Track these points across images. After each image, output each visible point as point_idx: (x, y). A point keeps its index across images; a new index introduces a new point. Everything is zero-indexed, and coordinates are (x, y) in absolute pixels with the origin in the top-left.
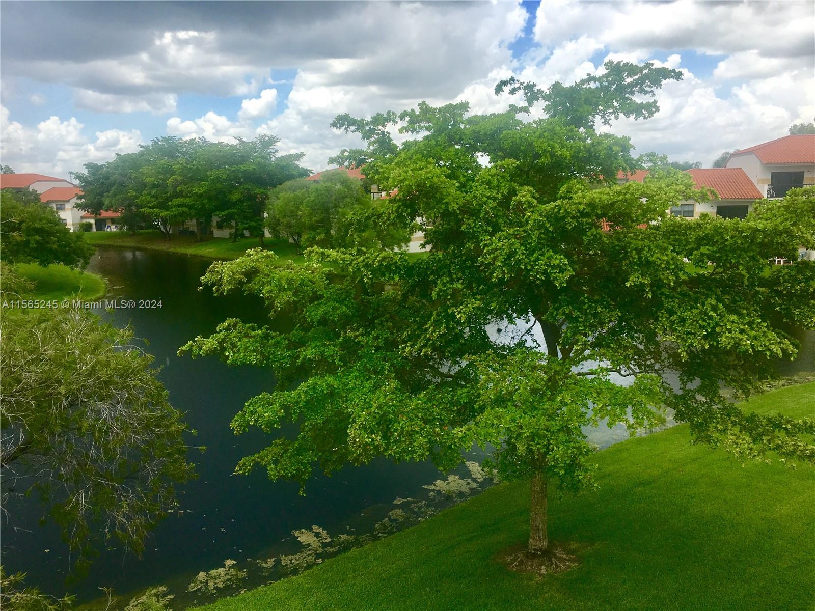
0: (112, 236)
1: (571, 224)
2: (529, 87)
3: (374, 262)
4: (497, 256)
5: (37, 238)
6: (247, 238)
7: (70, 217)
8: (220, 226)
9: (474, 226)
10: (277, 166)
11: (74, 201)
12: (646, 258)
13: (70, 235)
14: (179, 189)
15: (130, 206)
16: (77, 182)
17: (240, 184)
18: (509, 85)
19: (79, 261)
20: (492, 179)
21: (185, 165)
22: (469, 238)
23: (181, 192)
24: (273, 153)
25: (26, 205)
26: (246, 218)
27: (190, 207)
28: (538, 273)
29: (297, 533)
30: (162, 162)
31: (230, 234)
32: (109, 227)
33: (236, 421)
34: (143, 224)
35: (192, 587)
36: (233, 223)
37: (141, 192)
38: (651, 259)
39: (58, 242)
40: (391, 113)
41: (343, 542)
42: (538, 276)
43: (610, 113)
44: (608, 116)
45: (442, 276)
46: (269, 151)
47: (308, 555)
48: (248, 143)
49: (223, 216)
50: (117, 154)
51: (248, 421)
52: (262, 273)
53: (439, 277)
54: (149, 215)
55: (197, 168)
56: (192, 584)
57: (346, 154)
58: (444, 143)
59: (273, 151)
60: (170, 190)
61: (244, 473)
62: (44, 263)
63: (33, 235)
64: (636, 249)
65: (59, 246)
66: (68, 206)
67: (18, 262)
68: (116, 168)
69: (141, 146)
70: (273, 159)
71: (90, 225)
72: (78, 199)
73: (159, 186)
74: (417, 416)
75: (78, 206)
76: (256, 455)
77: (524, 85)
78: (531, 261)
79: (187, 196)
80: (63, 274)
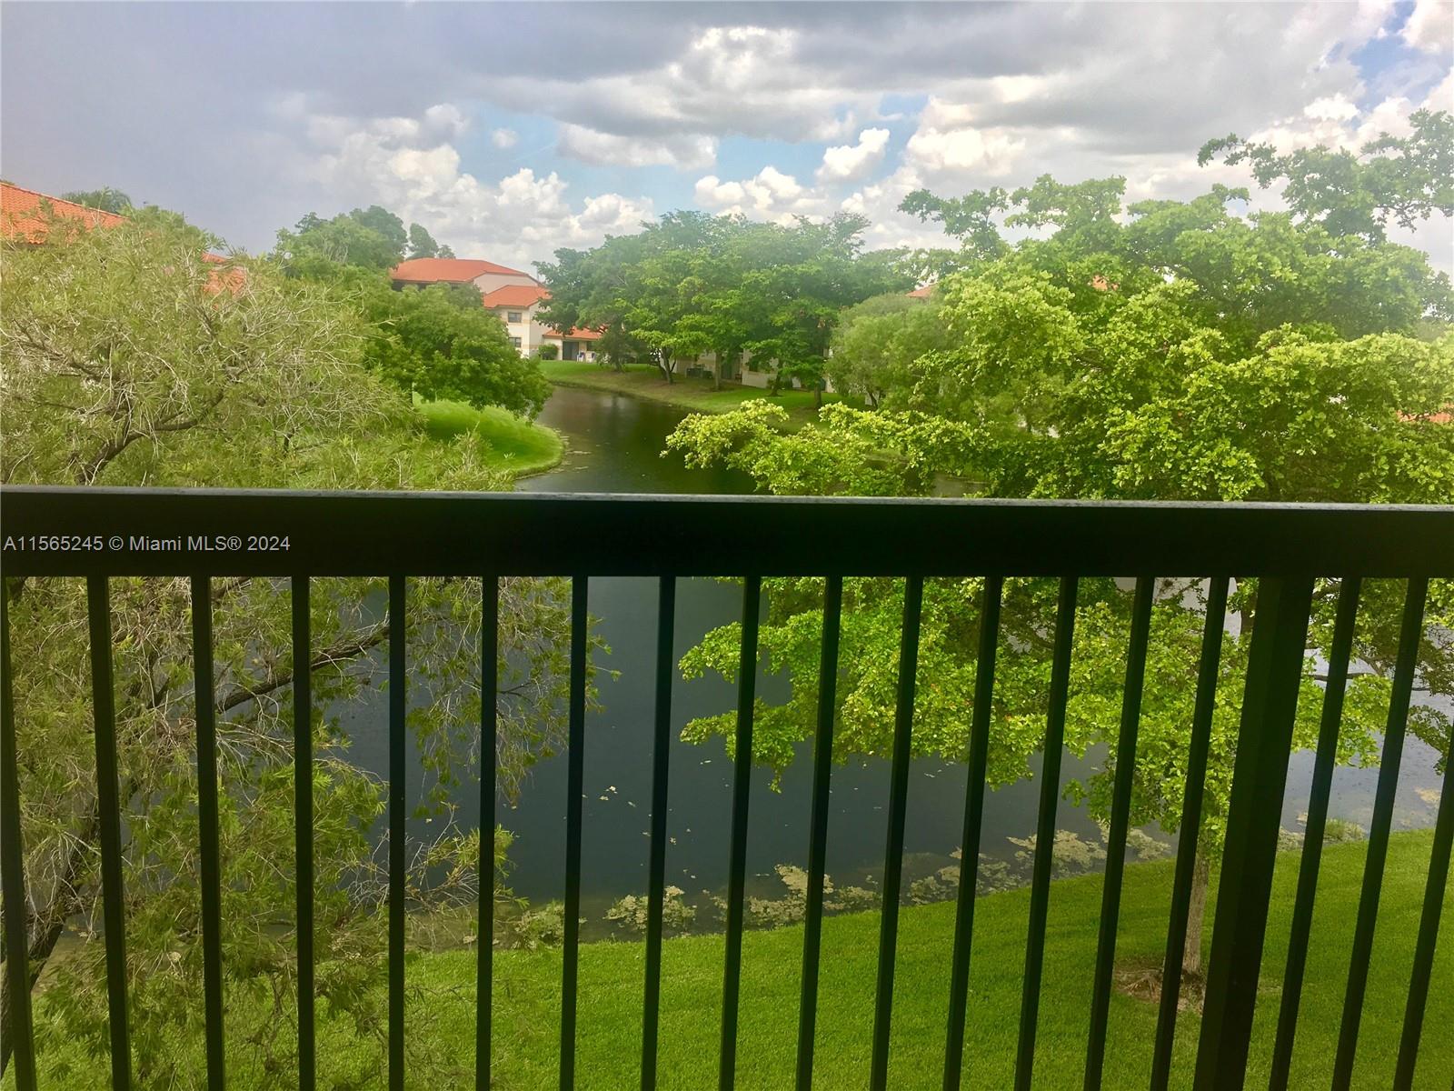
0: (586, 370)
1: (1268, 398)
2: (1264, 153)
3: (930, 435)
4: (1128, 443)
5: (473, 362)
6: (796, 389)
7: (526, 335)
8: (753, 367)
9: (1102, 391)
10: (859, 267)
11: (536, 308)
12: (1403, 472)
13: (520, 362)
14: (695, 298)
15: (617, 322)
16: (543, 278)
17: (794, 297)
18: (1225, 148)
19: (527, 404)
20: (1144, 313)
21: (709, 259)
22: (1091, 409)
23: (699, 304)
24: (856, 246)
25: (462, 309)
26: (795, 355)
27: (709, 331)
28: (1195, 478)
29: (782, 870)
30: (674, 253)
31: (769, 382)
32: (582, 354)
33: (688, 659)
34: (634, 355)
35: (612, 914)
36: (774, 363)
37: (636, 301)
38: (1411, 474)
39: (501, 371)
40: (998, 192)
41: (853, 898)
42: (1195, 484)
43: (1415, 206)
44: (1411, 211)
45: (1049, 471)
46: (848, 241)
47: (795, 906)
48: (817, 226)
49: (759, 349)
50: (608, 237)
51: (705, 661)
52: (759, 439)
53: (1044, 472)
54: (644, 341)
55: (728, 267)
56: (614, 910)
57: (923, 256)
58: (1078, 246)
59: (857, 242)
60: (681, 301)
61: (692, 741)
62: (479, 402)
63: (467, 357)
64: (1387, 454)
65: (503, 378)
66: (526, 316)
67: (441, 398)
68: (603, 259)
69: (645, 225)
70: (854, 257)
71: (554, 350)
72: (541, 305)
73: (665, 292)
74: (959, 690)
75: (540, 318)
76: (715, 718)
77: (1254, 148)
78: (1188, 458)
79: (707, 313)
80: (505, 425)
